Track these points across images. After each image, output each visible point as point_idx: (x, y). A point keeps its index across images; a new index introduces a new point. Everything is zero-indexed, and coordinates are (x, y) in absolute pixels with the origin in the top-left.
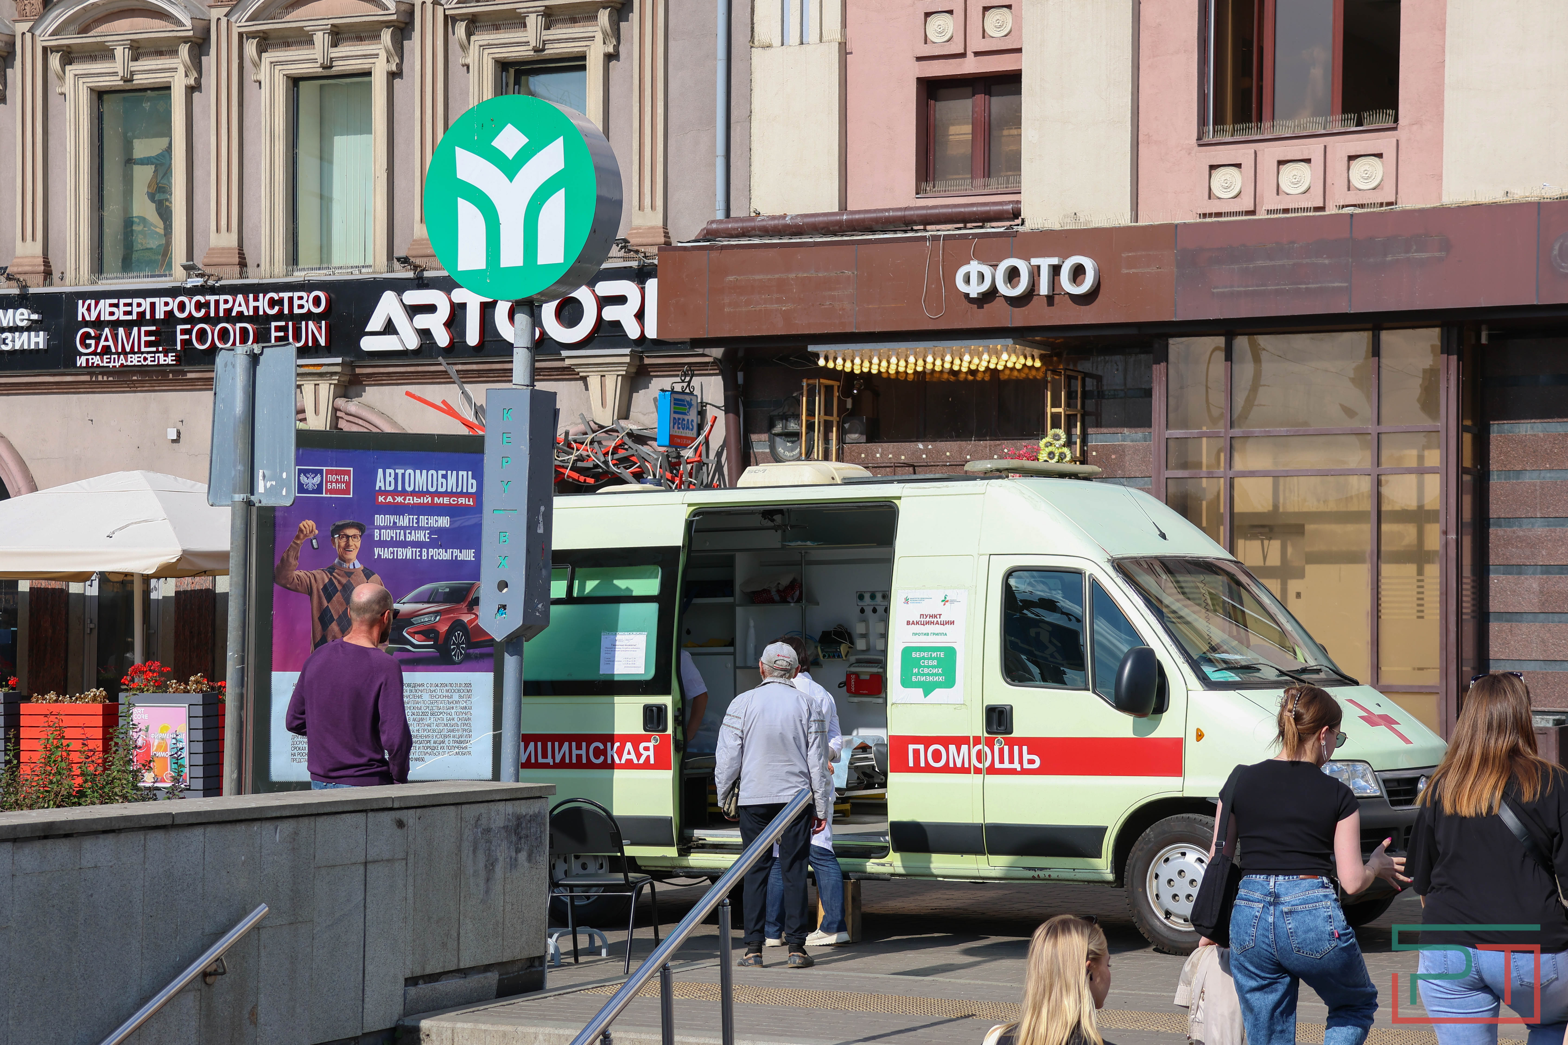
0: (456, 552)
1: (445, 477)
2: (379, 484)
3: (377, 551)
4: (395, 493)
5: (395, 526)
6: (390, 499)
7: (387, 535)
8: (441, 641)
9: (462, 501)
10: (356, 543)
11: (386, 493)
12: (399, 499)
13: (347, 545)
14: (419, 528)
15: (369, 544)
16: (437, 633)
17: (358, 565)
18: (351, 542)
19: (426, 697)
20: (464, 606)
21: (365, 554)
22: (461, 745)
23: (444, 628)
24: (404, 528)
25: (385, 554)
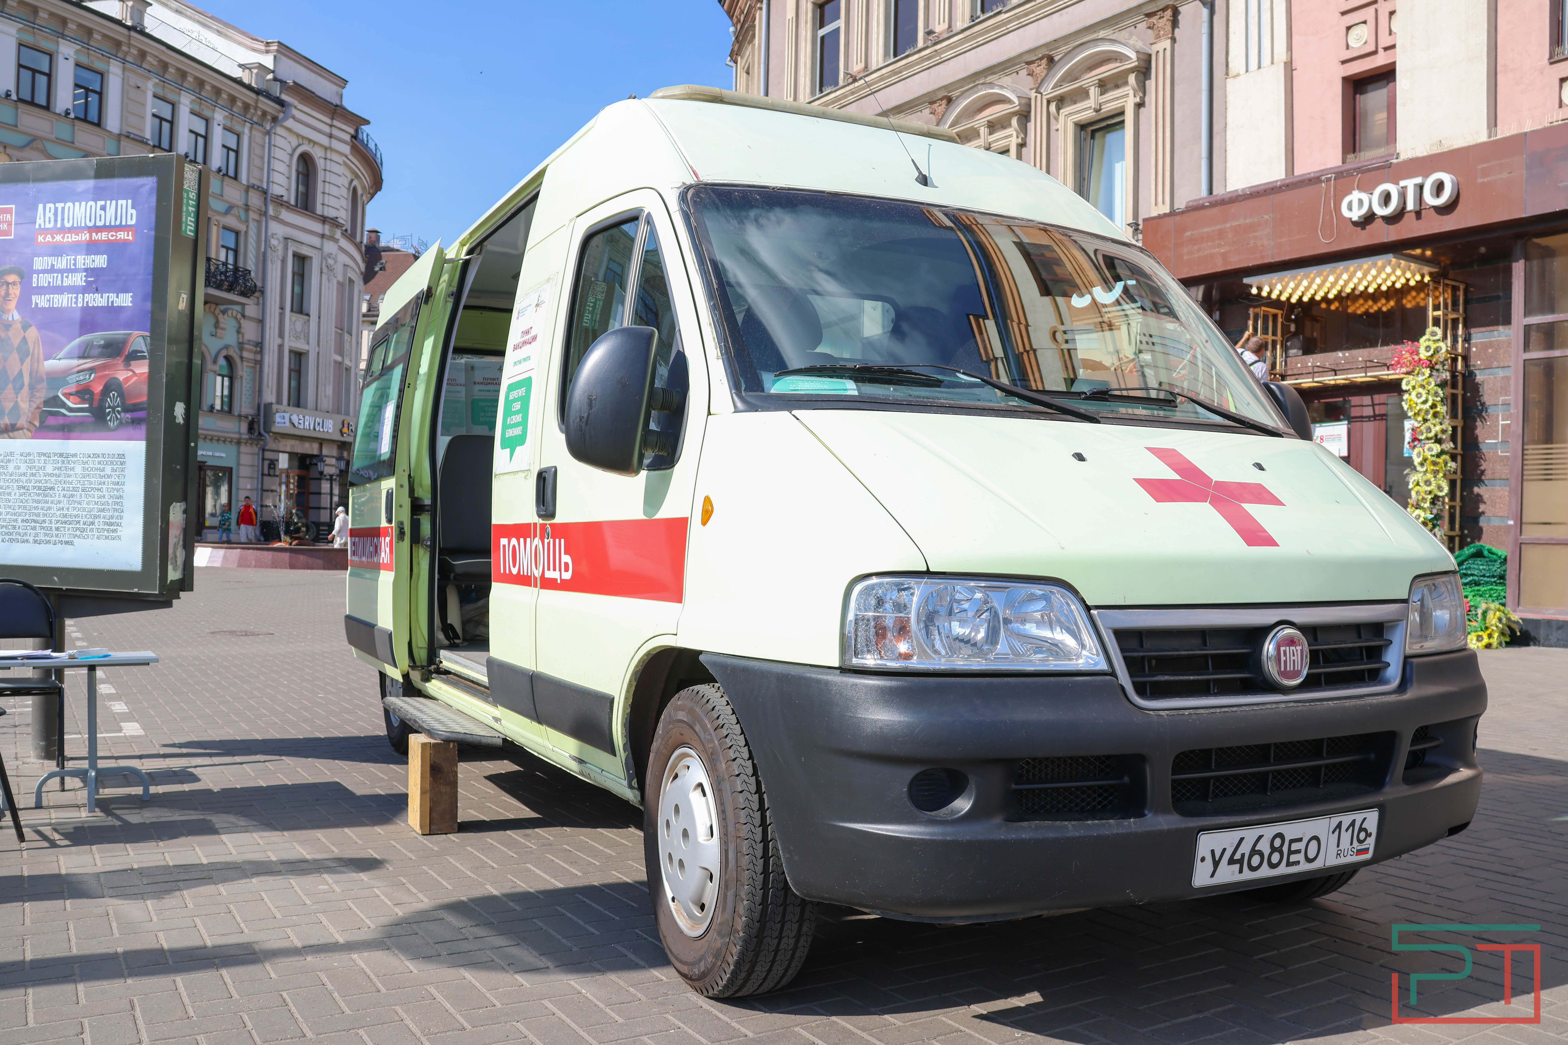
0: (112, 296)
1: (103, 208)
2: (39, 221)
3: (35, 298)
4: (54, 231)
5: (52, 270)
6: (49, 238)
7: (43, 280)
8: (95, 404)
9: (122, 235)
10: (15, 291)
11: (45, 231)
12: (58, 238)
13: (7, 294)
14: (76, 271)
15: (28, 291)
16: (91, 393)
17: (17, 316)
18: (11, 291)
19: (79, 469)
20: (120, 361)
21: (24, 303)
22: (112, 527)
23: (98, 389)
24: (61, 271)
25: (41, 301)
